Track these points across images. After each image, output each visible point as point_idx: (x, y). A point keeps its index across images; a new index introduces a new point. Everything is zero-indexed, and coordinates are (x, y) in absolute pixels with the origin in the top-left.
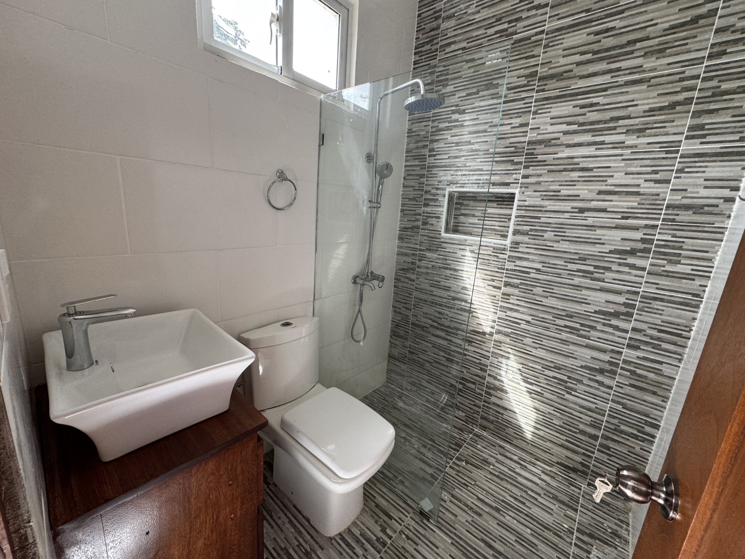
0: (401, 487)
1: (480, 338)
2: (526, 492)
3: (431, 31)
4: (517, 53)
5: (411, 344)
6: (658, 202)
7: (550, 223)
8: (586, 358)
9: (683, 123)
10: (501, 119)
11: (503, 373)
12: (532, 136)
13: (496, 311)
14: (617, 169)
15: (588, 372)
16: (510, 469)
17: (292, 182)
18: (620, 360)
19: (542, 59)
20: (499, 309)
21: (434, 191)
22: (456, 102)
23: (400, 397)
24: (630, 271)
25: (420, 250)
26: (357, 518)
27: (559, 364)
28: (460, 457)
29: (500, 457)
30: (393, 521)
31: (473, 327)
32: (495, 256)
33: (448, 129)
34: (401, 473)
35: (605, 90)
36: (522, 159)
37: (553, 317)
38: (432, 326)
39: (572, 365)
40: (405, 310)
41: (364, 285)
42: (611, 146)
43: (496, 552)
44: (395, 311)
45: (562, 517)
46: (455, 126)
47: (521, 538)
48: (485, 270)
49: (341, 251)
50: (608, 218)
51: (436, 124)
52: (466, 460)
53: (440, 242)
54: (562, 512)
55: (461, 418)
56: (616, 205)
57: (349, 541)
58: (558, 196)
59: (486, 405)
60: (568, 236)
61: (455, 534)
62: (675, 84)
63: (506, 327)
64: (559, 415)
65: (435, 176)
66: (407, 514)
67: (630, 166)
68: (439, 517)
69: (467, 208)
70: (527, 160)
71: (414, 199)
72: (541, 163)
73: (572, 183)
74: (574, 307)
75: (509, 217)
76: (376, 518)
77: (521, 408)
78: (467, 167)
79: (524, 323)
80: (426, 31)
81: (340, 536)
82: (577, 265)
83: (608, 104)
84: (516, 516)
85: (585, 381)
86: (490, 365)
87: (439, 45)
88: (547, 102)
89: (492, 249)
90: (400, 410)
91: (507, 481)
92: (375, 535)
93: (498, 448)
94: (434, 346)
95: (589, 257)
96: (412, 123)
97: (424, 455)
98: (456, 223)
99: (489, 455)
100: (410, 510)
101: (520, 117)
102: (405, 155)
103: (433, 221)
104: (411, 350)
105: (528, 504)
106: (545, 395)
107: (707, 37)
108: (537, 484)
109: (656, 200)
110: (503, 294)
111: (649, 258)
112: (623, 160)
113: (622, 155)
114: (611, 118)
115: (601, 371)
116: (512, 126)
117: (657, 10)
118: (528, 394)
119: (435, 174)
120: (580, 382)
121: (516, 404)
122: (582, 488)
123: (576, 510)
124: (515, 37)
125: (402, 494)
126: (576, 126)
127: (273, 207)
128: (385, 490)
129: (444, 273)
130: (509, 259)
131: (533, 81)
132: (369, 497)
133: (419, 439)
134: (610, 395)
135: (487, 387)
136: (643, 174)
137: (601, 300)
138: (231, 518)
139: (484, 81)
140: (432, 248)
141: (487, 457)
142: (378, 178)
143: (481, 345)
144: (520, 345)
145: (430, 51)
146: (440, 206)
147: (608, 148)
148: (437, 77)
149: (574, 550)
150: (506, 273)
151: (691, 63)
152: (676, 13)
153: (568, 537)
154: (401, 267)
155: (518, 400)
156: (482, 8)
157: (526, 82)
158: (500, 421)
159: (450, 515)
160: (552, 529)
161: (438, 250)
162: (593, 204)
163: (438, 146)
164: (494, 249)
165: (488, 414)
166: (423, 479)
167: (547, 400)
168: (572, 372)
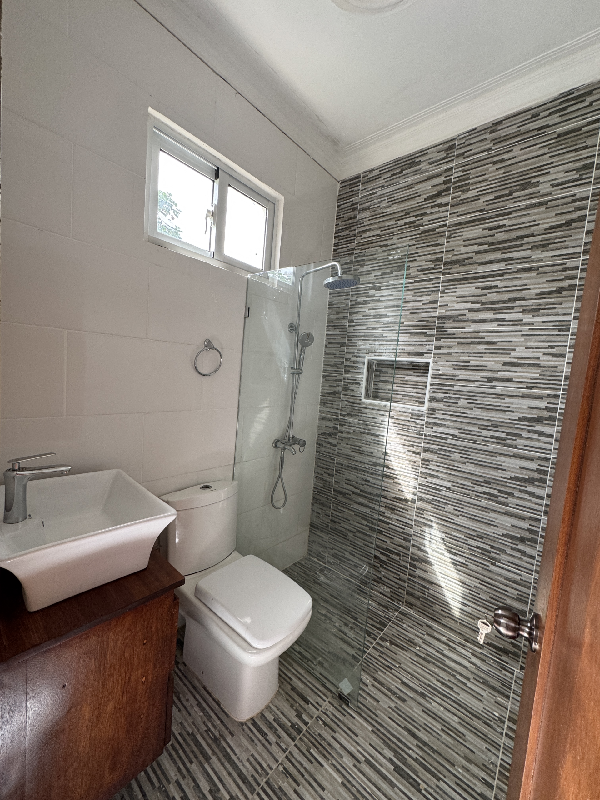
0: (319, 668)
1: (402, 506)
2: (454, 676)
3: (349, 220)
4: (424, 241)
5: (334, 512)
6: (557, 374)
7: (462, 391)
8: (507, 526)
9: (570, 305)
10: (413, 296)
11: (426, 543)
12: (441, 312)
13: (417, 477)
14: (518, 344)
15: (510, 541)
16: (437, 651)
17: (218, 351)
18: (539, 528)
19: (446, 248)
20: (419, 475)
21: (354, 359)
22: (372, 280)
23: (322, 571)
24: (539, 438)
25: (341, 415)
26: (271, 702)
27: (482, 533)
28: (384, 637)
29: (426, 637)
30: (310, 705)
31: (394, 493)
32: (413, 422)
33: (366, 303)
34: (321, 654)
35: (502, 275)
36: (434, 332)
37: (472, 483)
38: (354, 493)
39: (494, 533)
40: (327, 476)
41: (285, 449)
42: (511, 323)
43: (420, 743)
44: (316, 477)
45: (493, 704)
46: (372, 301)
47: (447, 727)
48: (405, 435)
49: (264, 415)
50: (515, 388)
51: (354, 298)
52: (390, 641)
53: (361, 407)
54: (493, 698)
55: (386, 594)
56: (521, 376)
57: (262, 726)
58: (468, 366)
59: (412, 578)
60: (480, 404)
61: (376, 721)
62: (560, 273)
63: (427, 494)
64: (485, 588)
65: (354, 345)
66: (324, 698)
67: (530, 341)
68: (358, 701)
69: (386, 375)
70: (438, 333)
71: (335, 366)
72: (450, 336)
73: (480, 355)
74: (491, 473)
75: (425, 384)
76: (292, 702)
77: (447, 581)
78: (384, 337)
79: (445, 489)
80: (345, 219)
81: (252, 722)
82: (491, 432)
83: (505, 287)
84: (443, 702)
85: (508, 551)
86: (414, 535)
87: (357, 231)
88: (453, 283)
89: (410, 415)
90: (320, 585)
91: (434, 663)
92: (290, 721)
93: (425, 627)
94: (357, 514)
95: (501, 424)
96: (333, 297)
97: (346, 635)
98: (376, 389)
99: (416, 635)
100: (328, 693)
101: (430, 295)
102: (326, 325)
103: (354, 387)
104: (333, 519)
105: (455, 689)
106: (469, 567)
107: (580, 236)
108: (466, 668)
109: (555, 372)
110: (423, 460)
111: (555, 425)
112: (522, 335)
113: (521, 331)
114: (509, 299)
115: (522, 540)
116: (423, 302)
117: (538, 214)
118: (453, 566)
119: (355, 343)
120: (503, 551)
121: (442, 577)
122: (515, 673)
123: (508, 697)
124: (422, 228)
125: (320, 677)
126: (480, 305)
127: (199, 373)
128: (302, 672)
129: (365, 439)
130: (427, 425)
131: (439, 265)
132: (284, 679)
133: (341, 617)
134: (533, 565)
135: (412, 559)
136: (542, 348)
137: (515, 467)
138: (142, 682)
139: (397, 263)
140: (353, 413)
141: (413, 637)
142: (300, 346)
143: (403, 513)
144: (442, 512)
145: (348, 236)
146: (360, 373)
147: (509, 325)
148: (355, 257)
149: (505, 741)
150: (425, 439)
151: (570, 256)
152: (553, 217)
153: (499, 726)
154: (322, 432)
155: (443, 572)
156: (393, 204)
157: (433, 266)
158: (426, 597)
159: (372, 701)
160: (482, 717)
161: (358, 416)
162: (500, 375)
163: (356, 318)
164: (412, 415)
165: (414, 589)
166: (344, 661)
167: (471, 572)
168: (495, 541)
